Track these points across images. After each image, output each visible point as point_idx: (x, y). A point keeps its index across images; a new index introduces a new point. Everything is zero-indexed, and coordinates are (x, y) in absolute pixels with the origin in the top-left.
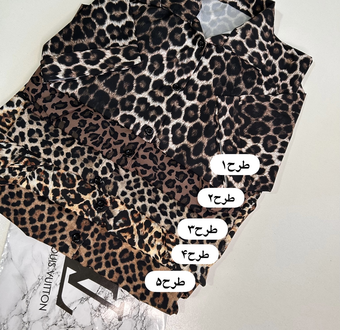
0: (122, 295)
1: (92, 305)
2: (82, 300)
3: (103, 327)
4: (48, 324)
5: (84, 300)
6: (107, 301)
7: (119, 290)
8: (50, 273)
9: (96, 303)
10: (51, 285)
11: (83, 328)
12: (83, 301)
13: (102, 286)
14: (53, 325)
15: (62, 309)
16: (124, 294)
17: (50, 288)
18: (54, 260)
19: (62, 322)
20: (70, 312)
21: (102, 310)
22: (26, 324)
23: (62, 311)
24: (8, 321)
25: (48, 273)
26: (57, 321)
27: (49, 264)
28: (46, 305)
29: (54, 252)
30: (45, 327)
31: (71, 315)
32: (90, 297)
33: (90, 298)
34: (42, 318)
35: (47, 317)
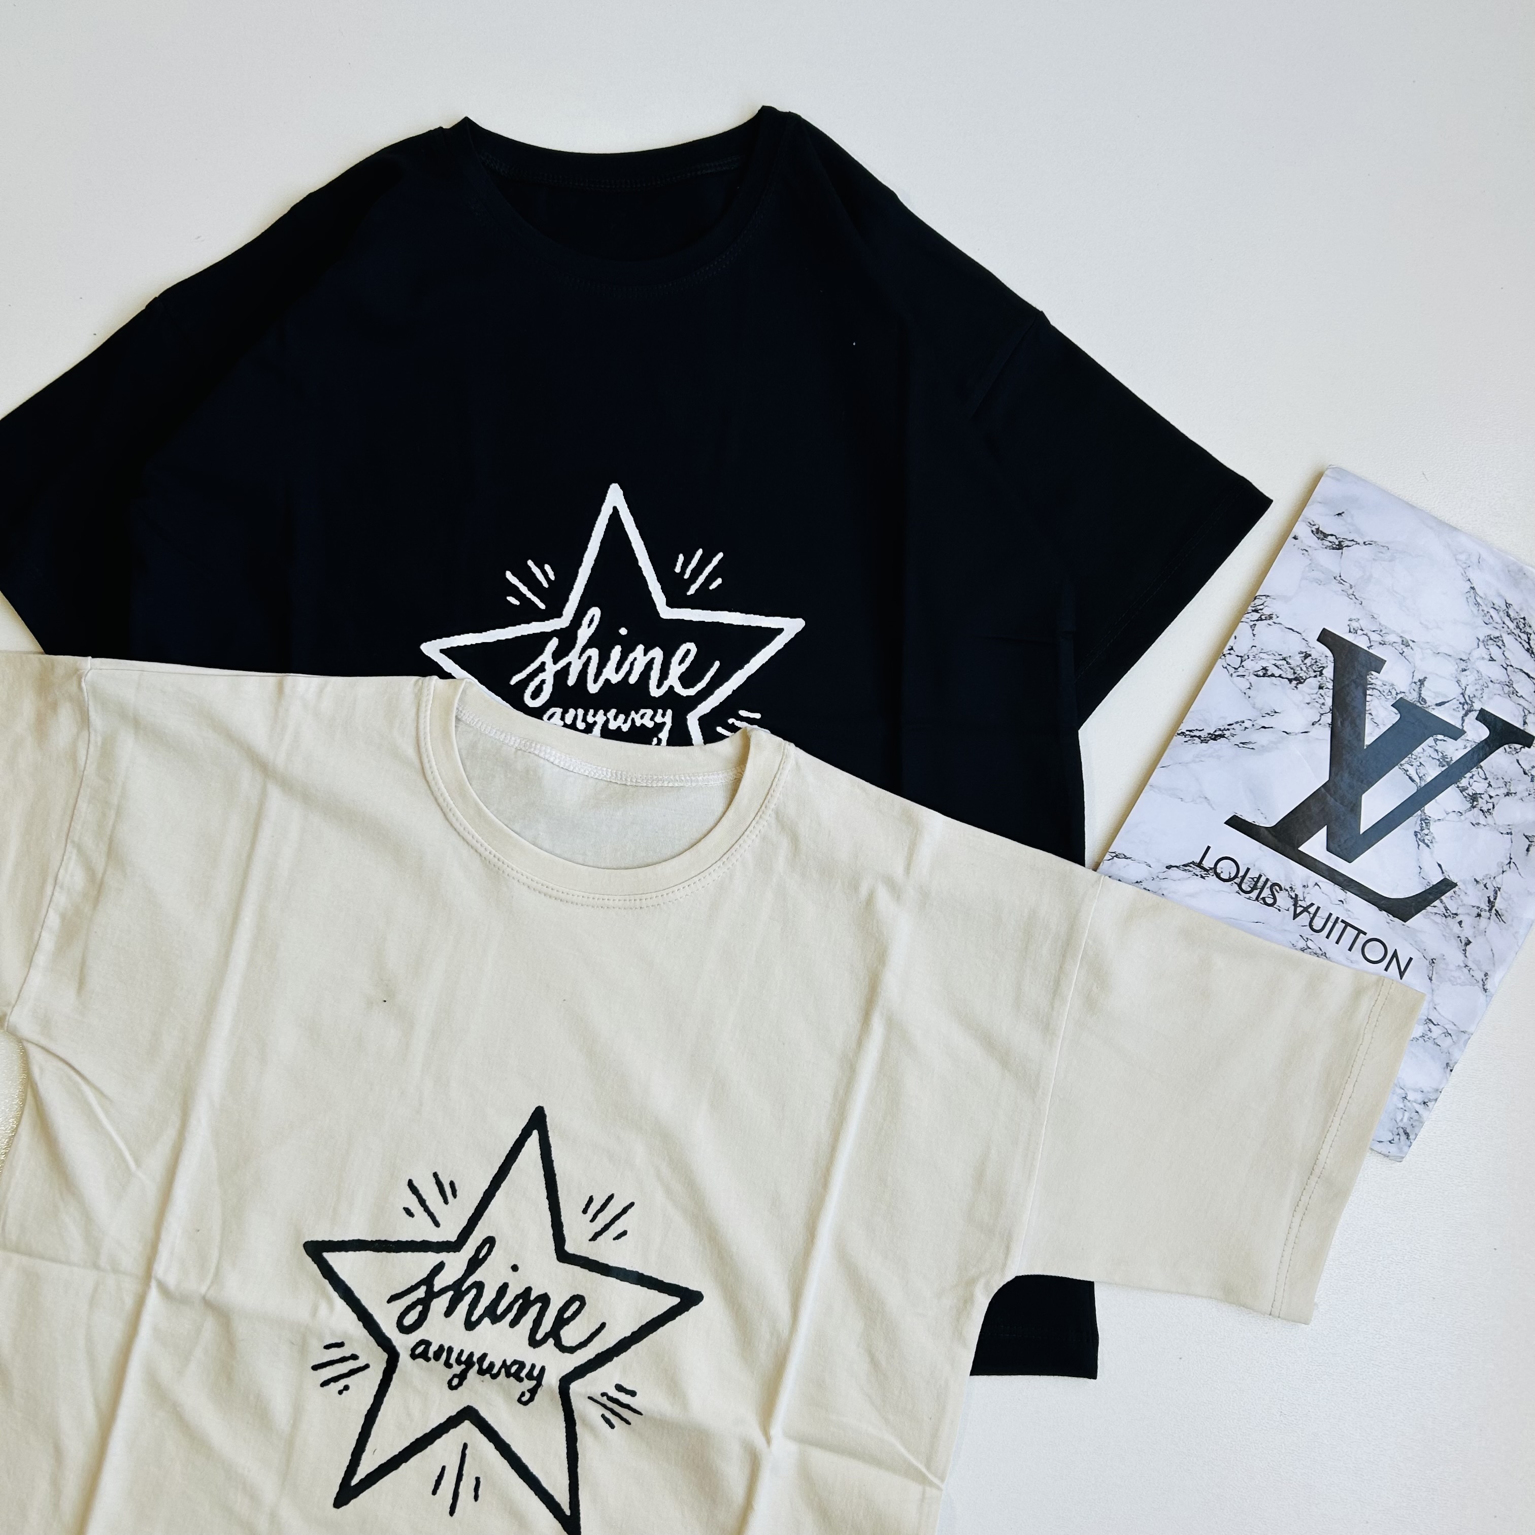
0: (1455, 707)
1: (1450, 810)
2: (1421, 838)
3: (1531, 801)
4: (1457, 965)
5: (1426, 831)
6: (1454, 760)
7: (1433, 712)
8: (1299, 909)
9: (1450, 798)
10: (1338, 918)
11: (1510, 863)
12: (1427, 837)
13: (1403, 762)
14: (1465, 950)
15: (1428, 908)
16: (1454, 700)
17: (1347, 925)
18: (1260, 884)
19: (1468, 921)
20: (1446, 886)
21: (1479, 786)
22: (1430, 1030)
23: (1435, 910)
24: (1402, 1085)
25: (1296, 916)
26: (1459, 937)
27: (1266, 904)
28: (1395, 955)
29: (1232, 877)
30: (1462, 977)
31: (1456, 889)
32: (1423, 811)
33: (1425, 812)
34: (1431, 979)
35: (1433, 961)
